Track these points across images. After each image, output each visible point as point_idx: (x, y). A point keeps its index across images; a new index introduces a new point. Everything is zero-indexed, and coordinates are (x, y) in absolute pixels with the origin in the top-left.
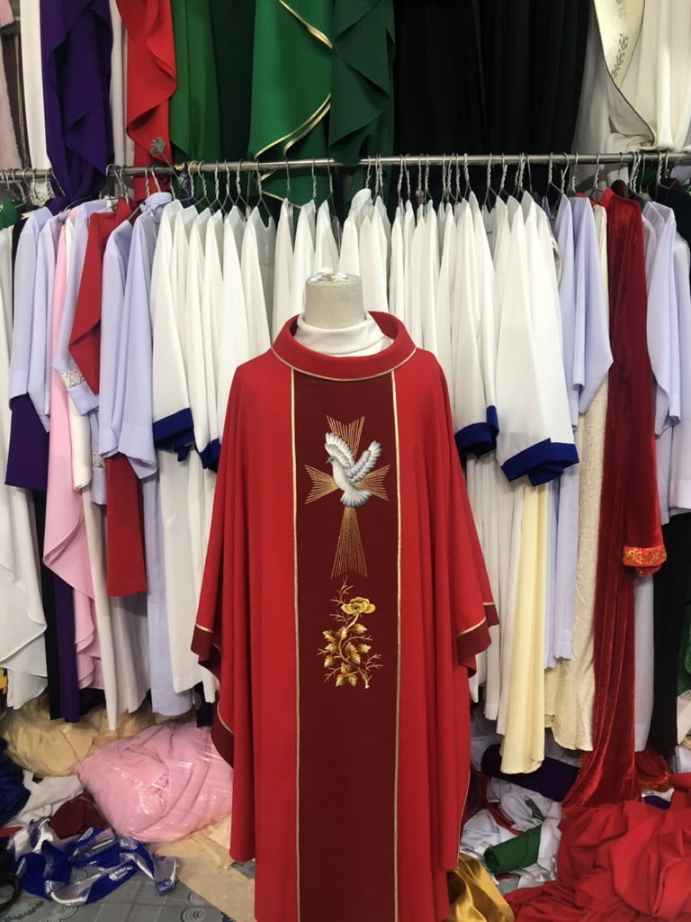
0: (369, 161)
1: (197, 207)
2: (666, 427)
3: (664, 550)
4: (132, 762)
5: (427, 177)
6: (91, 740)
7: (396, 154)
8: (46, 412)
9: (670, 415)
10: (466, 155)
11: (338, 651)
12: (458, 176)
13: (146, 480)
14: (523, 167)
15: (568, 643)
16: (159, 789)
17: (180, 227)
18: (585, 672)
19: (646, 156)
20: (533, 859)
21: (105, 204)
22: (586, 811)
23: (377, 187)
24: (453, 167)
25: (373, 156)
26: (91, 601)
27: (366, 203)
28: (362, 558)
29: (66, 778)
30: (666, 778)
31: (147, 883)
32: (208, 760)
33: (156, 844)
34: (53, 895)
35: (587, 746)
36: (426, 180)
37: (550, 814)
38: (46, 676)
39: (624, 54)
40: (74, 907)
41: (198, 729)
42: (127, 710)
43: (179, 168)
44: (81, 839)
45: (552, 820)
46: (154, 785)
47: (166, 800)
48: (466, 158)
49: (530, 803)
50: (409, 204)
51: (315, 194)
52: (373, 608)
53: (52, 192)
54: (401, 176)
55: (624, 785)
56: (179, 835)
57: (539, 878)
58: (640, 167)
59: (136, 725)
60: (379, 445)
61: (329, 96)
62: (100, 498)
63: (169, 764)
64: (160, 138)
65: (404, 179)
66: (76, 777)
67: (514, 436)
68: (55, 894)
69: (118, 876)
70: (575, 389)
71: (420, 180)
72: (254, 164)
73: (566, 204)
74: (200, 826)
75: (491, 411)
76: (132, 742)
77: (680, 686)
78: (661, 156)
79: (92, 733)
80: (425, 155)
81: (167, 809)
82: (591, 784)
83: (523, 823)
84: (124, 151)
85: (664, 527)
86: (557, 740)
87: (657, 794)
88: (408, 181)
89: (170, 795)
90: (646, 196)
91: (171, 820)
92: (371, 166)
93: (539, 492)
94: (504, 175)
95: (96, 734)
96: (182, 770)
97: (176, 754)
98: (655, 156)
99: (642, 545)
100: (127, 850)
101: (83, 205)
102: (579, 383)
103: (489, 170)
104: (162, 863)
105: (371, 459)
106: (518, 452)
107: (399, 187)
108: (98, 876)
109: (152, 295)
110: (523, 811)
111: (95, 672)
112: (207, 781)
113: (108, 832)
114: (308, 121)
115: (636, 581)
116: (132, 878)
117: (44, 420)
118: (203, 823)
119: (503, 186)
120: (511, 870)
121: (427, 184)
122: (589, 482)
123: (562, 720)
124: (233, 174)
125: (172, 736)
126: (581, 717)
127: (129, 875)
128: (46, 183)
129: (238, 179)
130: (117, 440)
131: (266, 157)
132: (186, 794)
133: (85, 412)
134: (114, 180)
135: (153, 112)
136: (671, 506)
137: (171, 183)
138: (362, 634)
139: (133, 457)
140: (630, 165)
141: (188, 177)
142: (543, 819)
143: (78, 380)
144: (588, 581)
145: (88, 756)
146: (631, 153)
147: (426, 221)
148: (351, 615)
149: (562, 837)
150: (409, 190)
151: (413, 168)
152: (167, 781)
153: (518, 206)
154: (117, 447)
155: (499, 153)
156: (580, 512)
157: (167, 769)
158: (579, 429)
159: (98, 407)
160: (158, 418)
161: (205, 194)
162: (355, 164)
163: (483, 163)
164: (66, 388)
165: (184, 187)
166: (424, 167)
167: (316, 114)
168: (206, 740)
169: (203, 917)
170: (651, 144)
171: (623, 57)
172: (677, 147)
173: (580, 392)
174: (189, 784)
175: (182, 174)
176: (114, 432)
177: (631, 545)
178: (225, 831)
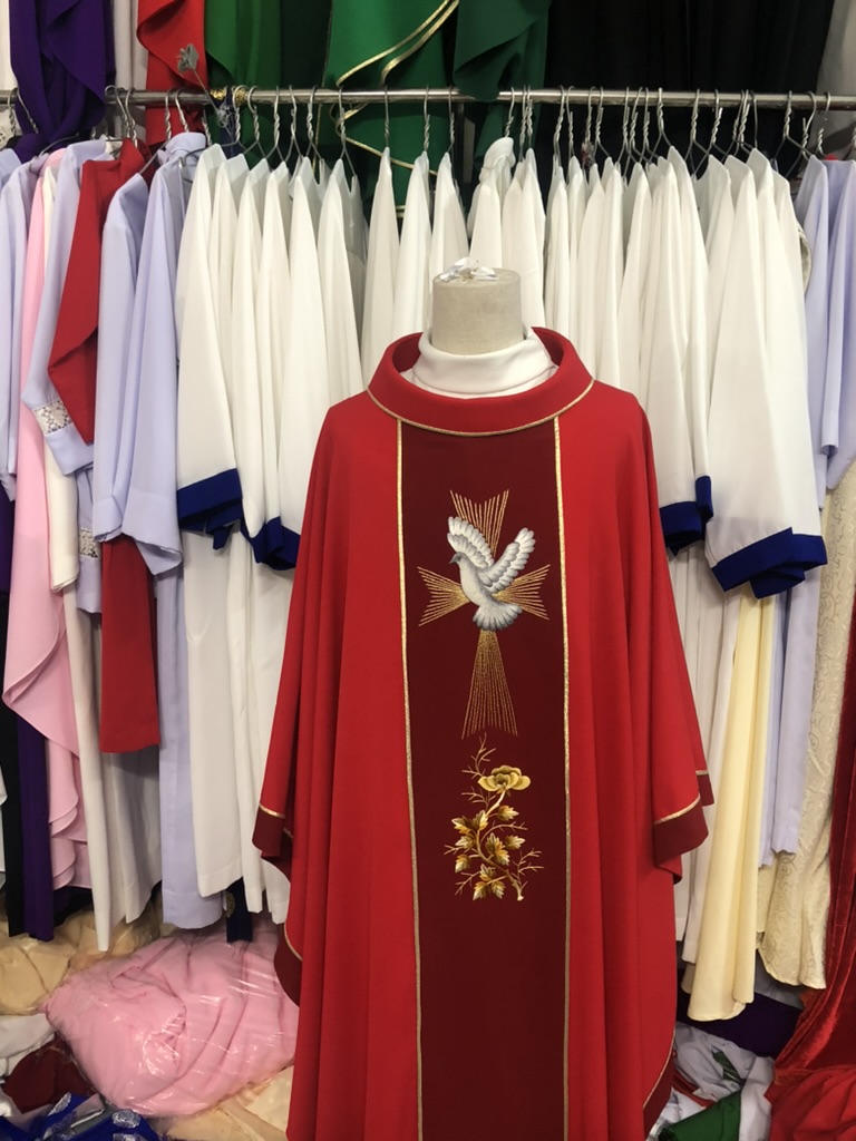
0: (513, 94)
1: (248, 156)
4: (130, 996)
5: (599, 123)
6: (67, 960)
7: (548, 85)
8: (11, 470)
10: (660, 90)
11: (475, 847)
12: (647, 123)
13: (161, 576)
14: (746, 112)
15: (794, 830)
16: (172, 1038)
17: (224, 187)
18: (816, 871)
21: (103, 148)
22: (810, 1075)
23: (523, 135)
24: (641, 109)
25: (519, 87)
26: (75, 758)
27: (507, 159)
28: (508, 706)
29: (29, 1017)
33: (167, 1119)
35: (818, 982)
36: (598, 128)
37: (751, 1076)
38: (3, 869)
41: (229, 946)
42: (124, 919)
43: (219, 95)
44: (53, 1112)
45: (757, 1086)
46: (164, 1030)
47: (181, 1053)
48: (661, 95)
49: (720, 1057)
50: (574, 162)
51: (426, 143)
52: (526, 781)
53: (18, 126)
54: (561, 119)
56: (202, 1105)
59: (134, 938)
60: (531, 534)
62: (92, 604)
63: (184, 996)
64: (191, 46)
65: (565, 124)
66: (44, 1015)
67: (735, 522)
70: (822, 453)
71: (589, 127)
72: (336, 94)
73: (819, 174)
74: (234, 1090)
75: (703, 485)
76: (129, 963)
79: (68, 950)
80: (598, 88)
81: (185, 1068)
82: (819, 1036)
83: (712, 1089)
84: (130, 66)
86: (769, 970)
88: (571, 128)
89: (187, 1046)
91: (189, 1084)
92: (515, 104)
93: (762, 607)
94: (718, 122)
95: (74, 952)
96: (206, 1008)
97: (197, 981)
100: (124, 1130)
101: (70, 147)
102: (832, 444)
103: (695, 115)
105: (519, 556)
107: (557, 137)
109: (179, 291)
110: (711, 1069)
111: (78, 862)
112: (244, 1024)
113: (94, 1100)
114: (419, 30)
118: (237, 1087)
119: (714, 140)
121: (598, 133)
122: (835, 592)
123: (779, 941)
124: (302, 108)
125: (189, 955)
126: (809, 937)
128: (7, 112)
129: (310, 115)
130: (121, 515)
131: (356, 82)
132: (212, 1043)
133: (71, 471)
134: (115, 110)
137: (204, 119)
138: (511, 821)
139: (147, 542)
141: (232, 110)
142: (742, 1082)
143: (60, 421)
144: (828, 738)
145: (62, 984)
147: (604, 189)
148: (493, 793)
149: (773, 1111)
150: (571, 142)
151: (579, 108)
152: (184, 1024)
153: (747, 172)
154: (120, 526)
155: (711, 90)
156: (819, 635)
157: (184, 1007)
158: (825, 512)
159: (92, 463)
160: (186, 482)
161: (258, 138)
162: (492, 100)
163: (686, 104)
164: (42, 433)
165: (225, 125)
166: (595, 107)
167: (434, 16)
168: (242, 963)
173: (829, 458)
174: (217, 1029)
175: (223, 105)
176: (116, 502)
178: (271, 1101)
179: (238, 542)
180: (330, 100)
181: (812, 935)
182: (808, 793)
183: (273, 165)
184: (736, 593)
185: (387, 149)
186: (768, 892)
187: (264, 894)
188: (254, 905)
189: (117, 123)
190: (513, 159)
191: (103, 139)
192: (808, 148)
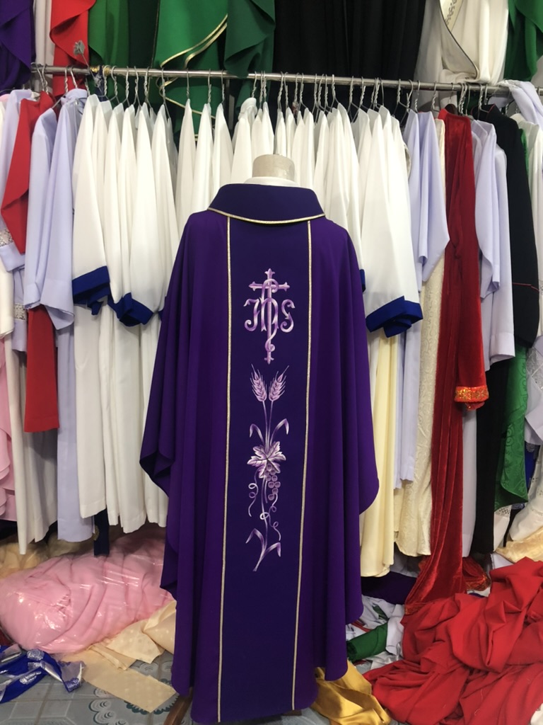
0: (255, 76)
1: (111, 102)
2: (489, 292)
3: (487, 389)
4: (36, 587)
5: (301, 92)
7: (275, 71)
9: (494, 280)
10: (333, 76)
12: (327, 93)
13: (60, 332)
14: (378, 89)
15: (412, 468)
16: (62, 608)
17: (100, 115)
18: (424, 492)
19: (471, 87)
20: (383, 648)
21: (32, 96)
22: (424, 605)
23: (261, 97)
24: (323, 85)
25: (259, 72)
26: (9, 438)
27: (253, 108)
30: (484, 579)
31: (55, 684)
32: (106, 582)
33: (61, 654)
35: (427, 552)
36: (301, 95)
37: (394, 614)
39: (454, 7)
41: (95, 559)
42: (34, 540)
43: (95, 70)
45: (396, 619)
46: (57, 604)
47: (68, 616)
48: (334, 79)
49: (377, 609)
50: (289, 110)
51: (209, 100)
54: (281, 89)
55: (454, 582)
56: (81, 646)
57: (387, 661)
58: (467, 95)
59: (37, 558)
61: (227, 16)
62: (21, 347)
63: (71, 586)
64: (81, 41)
65: (284, 92)
67: (375, 294)
69: (28, 680)
70: (419, 262)
71: (296, 93)
72: (160, 72)
73: (415, 119)
74: (98, 640)
76: (35, 571)
77: (497, 503)
78: (482, 88)
80: (301, 74)
81: (70, 624)
82: (429, 583)
83: (372, 623)
84: (45, 52)
85: (487, 372)
86: (401, 550)
87: (476, 592)
88: (287, 94)
89: (72, 612)
90: (471, 117)
91: (74, 633)
92: (257, 80)
93: (391, 345)
94: (363, 94)
95: (1, 566)
96: (83, 590)
97: (77, 577)
98: (477, 87)
99: (470, 385)
100: (34, 660)
101: (14, 92)
102: (424, 255)
103: (352, 89)
104: (69, 667)
106: (379, 307)
107: (279, 98)
108: (9, 682)
109: (75, 171)
110: (372, 614)
111: (8, 504)
112: (105, 600)
113: (14, 647)
114: (205, 40)
115: (463, 419)
116: (41, 681)
118: (102, 637)
119: (361, 102)
120: (364, 658)
121: (301, 98)
122: (429, 337)
123: (406, 533)
124: (142, 79)
125: (71, 565)
126: (422, 528)
127: (39, 679)
129: (146, 82)
130: (40, 294)
131: (172, 65)
132: (87, 611)
133: (11, 269)
134: (35, 76)
135: (74, 19)
136: (492, 354)
137: (86, 83)
139: (55, 307)
140: (459, 94)
141: (103, 78)
142: (387, 619)
143: (6, 241)
144: (427, 417)
146: (460, 84)
147: (305, 123)
149: (405, 629)
150: (287, 102)
151: (291, 84)
152: (70, 600)
153: (376, 116)
154: (39, 301)
155: (360, 77)
156: (421, 362)
157: (70, 590)
158: (423, 294)
159: (24, 265)
160: (79, 273)
161: (116, 94)
162: (244, 77)
163: (347, 83)
165: (98, 86)
166: (299, 84)
167: (213, 33)
168: (103, 567)
169: (109, 706)
170: (475, 78)
171: (453, 10)
172: (493, 82)
173: (423, 265)
174: (90, 602)
175: (98, 76)
176: (37, 286)
177: (462, 385)
178: (122, 641)
179: (106, 311)
180: (155, 75)
181: (423, 526)
182: (418, 448)
183: (126, 106)
184: (377, 337)
185: (189, 100)
186: (398, 512)
187: (119, 518)
188: (113, 521)
189: (37, 83)
190: (256, 108)
191: (29, 90)
192: (410, 107)
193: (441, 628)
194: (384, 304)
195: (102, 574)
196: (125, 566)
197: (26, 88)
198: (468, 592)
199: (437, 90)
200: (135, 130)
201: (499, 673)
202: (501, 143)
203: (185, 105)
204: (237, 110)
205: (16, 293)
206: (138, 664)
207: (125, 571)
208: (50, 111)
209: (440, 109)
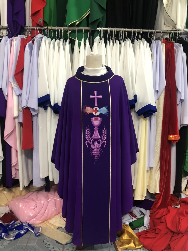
1: (51, 38)
2: (180, 102)
3: (179, 136)
4: (25, 201)
5: (115, 34)
6: (12, 196)
7: (106, 27)
8: (7, 94)
9: (182, 98)
10: (126, 28)
12: (124, 34)
13: (34, 116)
14: (141, 33)
15: (153, 163)
16: (34, 209)
17: (47, 43)
19: (174, 31)
20: (143, 225)
21: (25, 37)
22: (157, 210)
23: (101, 36)
24: (123, 32)
25: (101, 27)
26: (17, 152)
27: (99, 40)
29: (5, 207)
30: (178, 202)
31: (32, 234)
34: (4, 237)
35: (158, 192)
36: (115, 35)
37: (146, 213)
38: (2, 174)
39: (168, 4)
40: (10, 241)
41: (45, 193)
42: (25, 186)
43: (46, 28)
44: (11, 223)
45: (147, 215)
46: (33, 207)
48: (126, 29)
49: (141, 211)
50: (111, 40)
51: (84, 37)
53: (8, 33)
54: (108, 33)
55: (168, 202)
56: (40, 222)
57: (144, 229)
58: (172, 34)
59: (26, 192)
61: (90, 9)
62: (21, 121)
64: (41, 18)
65: (109, 34)
66: (8, 207)
67: (140, 103)
68: (5, 237)
69: (23, 232)
70: (156, 92)
71: (113, 35)
72: (67, 28)
73: (154, 43)
74: (46, 220)
75: (135, 96)
76: (25, 196)
77: (183, 176)
78: (178, 32)
79: (13, 194)
80: (115, 28)
81: (37, 214)
82: (159, 202)
83: (139, 216)
84: (29, 22)
85: (179, 130)
87: (176, 206)
88: (110, 35)
89: (37, 210)
90: (174, 42)
91: (38, 217)
92: (100, 30)
93: (146, 121)
94: (136, 34)
95: (14, 194)
96: (41, 203)
97: (39, 199)
98: (176, 31)
99: (173, 134)
100: (25, 226)
101: (19, 36)
102: (157, 89)
103: (132, 33)
104: (36, 228)
106: (142, 108)
107: (108, 36)
108: (17, 233)
109: (39, 62)
110: (138, 213)
111: (16, 174)
112: (48, 206)
113: (18, 222)
114: (82, 17)
115: (171, 146)
116: (27, 233)
117: (6, 97)
118: (47, 219)
119: (136, 37)
120: (136, 228)
121: (115, 36)
122: (159, 118)
123: (151, 185)
124: (61, 30)
125: (37, 194)
126: (156, 184)
128: (5, 30)
130: (27, 103)
131: (70, 26)
132: (42, 210)
133: (18, 95)
134: (26, 30)
135: (38, 12)
136: (181, 124)
137: (42, 32)
139: (32, 107)
140: (170, 34)
141: (48, 31)
143: (16, 85)
144: (158, 146)
145: (11, 200)
146: (170, 30)
147: (116, 45)
149: (150, 219)
150: (110, 37)
151: (111, 32)
152: (37, 206)
153: (141, 42)
154: (27, 105)
155: (135, 29)
156: (156, 126)
157: (37, 203)
158: (157, 103)
159: (22, 94)
160: (39, 97)
161: (52, 36)
162: (95, 29)
163: (131, 31)
164: (12, 87)
165: (47, 33)
166: (114, 31)
167: (85, 15)
168: (48, 195)
169: (50, 242)
170: (175, 28)
171: (168, 5)
172: (182, 30)
173: (157, 93)
174: (43, 207)
175: (46, 30)
176: (26, 100)
177: (171, 135)
178: (54, 220)
179: (49, 109)
180: (65, 29)
181: (157, 183)
182: (155, 156)
183: (56, 40)
184: (141, 118)
185: (77, 37)
186: (148, 178)
187: (53, 179)
188: (51, 180)
189: (26, 33)
190: (100, 40)
191: (24, 35)
192: (153, 39)
193: (163, 218)
194: (144, 106)
195: (47, 197)
196: (55, 195)
197: (23, 35)
198: (173, 206)
199: (162, 32)
200: (59, 48)
201: (183, 234)
202: (184, 51)
203: (75, 39)
204: (93, 41)
205: (19, 103)
206: (59, 228)
207: (55, 197)
208: (31, 42)
209: (163, 39)
